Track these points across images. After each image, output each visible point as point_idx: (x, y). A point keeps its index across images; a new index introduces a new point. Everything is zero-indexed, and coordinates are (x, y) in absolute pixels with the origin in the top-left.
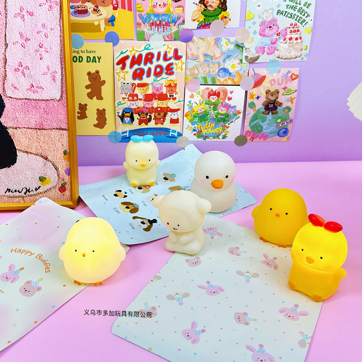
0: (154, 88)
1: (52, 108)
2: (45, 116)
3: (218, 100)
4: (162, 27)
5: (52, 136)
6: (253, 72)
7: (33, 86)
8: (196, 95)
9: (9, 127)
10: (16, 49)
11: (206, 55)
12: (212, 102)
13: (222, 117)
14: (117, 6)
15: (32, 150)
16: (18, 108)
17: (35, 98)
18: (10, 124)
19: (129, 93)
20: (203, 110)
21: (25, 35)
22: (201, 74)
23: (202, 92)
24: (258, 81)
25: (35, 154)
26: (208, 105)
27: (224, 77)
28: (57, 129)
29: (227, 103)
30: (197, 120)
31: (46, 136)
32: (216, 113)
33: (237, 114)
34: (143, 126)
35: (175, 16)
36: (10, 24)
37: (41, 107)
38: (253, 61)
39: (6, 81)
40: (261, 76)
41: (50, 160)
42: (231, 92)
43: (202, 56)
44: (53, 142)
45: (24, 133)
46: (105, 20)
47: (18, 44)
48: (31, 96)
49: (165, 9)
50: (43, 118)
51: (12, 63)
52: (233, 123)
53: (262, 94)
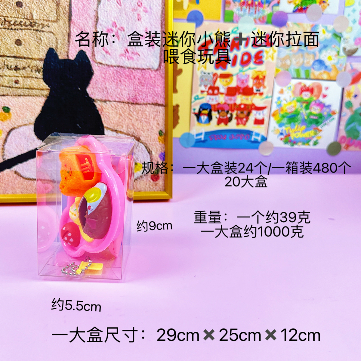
0: (239, 79)
1: (149, 78)
3: (311, 97)
4: (254, 8)
5: (147, 113)
7: (128, 52)
8: (286, 90)
9: (97, 99)
10: (110, 7)
12: (305, 99)
13: (315, 118)
15: (123, 128)
16: (109, 77)
17: (129, 66)
18: (98, 96)
19: (209, 86)
20: (293, 109)
22: (293, 65)
23: (294, 87)
24: (356, 77)
25: (125, 134)
26: (299, 103)
27: (319, 71)
28: (153, 104)
29: (321, 100)
30: (286, 121)
31: (140, 112)
32: (308, 113)
33: (332, 115)
34: (222, 127)
37: (137, 77)
40: (359, 72)
42: (327, 88)
44: (147, 120)
45: (115, 107)
47: (114, 1)
48: (124, 63)
50: (138, 90)
51: (105, 22)
52: (326, 125)
53: (359, 92)
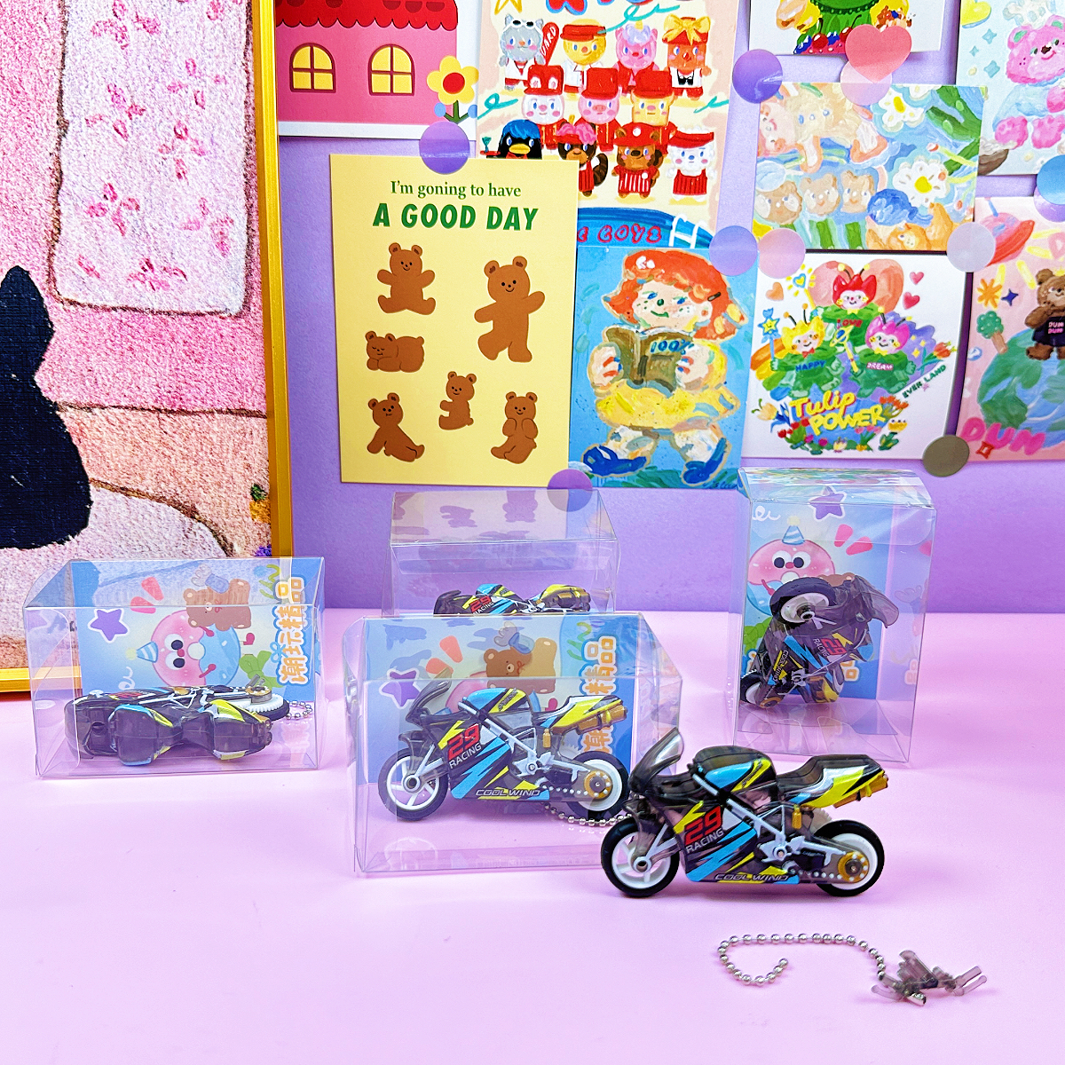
1: (215, 340)
2: (190, 367)
3: (868, 306)
5: (214, 437)
7: (151, 266)
8: (791, 287)
9: (65, 403)
10: (94, 141)
11: (827, 144)
12: (849, 313)
13: (884, 367)
15: (144, 482)
16: (98, 337)
17: (156, 307)
18: (68, 394)
20: (815, 344)
21: (128, 96)
22: (810, 211)
23: (815, 277)
25: (152, 498)
26: (832, 325)
27: (890, 224)
28: (230, 411)
29: (902, 316)
30: (794, 380)
31: (193, 434)
32: (862, 355)
33: (938, 358)
36: (79, 57)
37: (179, 338)
39: (57, 246)
41: (203, 518)
42: (917, 278)
43: (812, 147)
44: (216, 458)
45: (118, 424)
47: (104, 124)
48: (142, 299)
50: (184, 373)
51: (82, 185)
52: (921, 389)
53: (1024, 284)
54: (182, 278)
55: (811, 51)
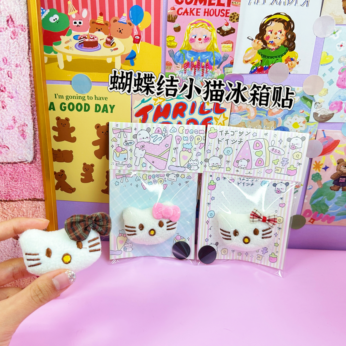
4: (201, 69)
6: (323, 134)
11: (259, 109)
14: (139, 38)
24: (329, 147)
35: (220, 54)
38: (324, 119)
40: (333, 141)
43: (253, 110)
46: (122, 56)
49: (208, 45)
53: (332, 164)
54: (7, 149)
55: (256, 73)
